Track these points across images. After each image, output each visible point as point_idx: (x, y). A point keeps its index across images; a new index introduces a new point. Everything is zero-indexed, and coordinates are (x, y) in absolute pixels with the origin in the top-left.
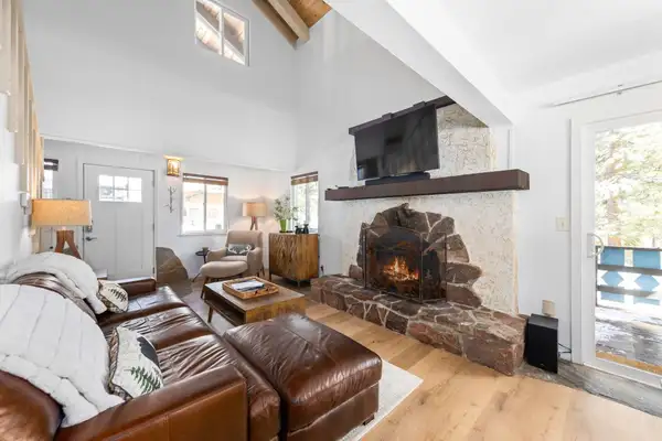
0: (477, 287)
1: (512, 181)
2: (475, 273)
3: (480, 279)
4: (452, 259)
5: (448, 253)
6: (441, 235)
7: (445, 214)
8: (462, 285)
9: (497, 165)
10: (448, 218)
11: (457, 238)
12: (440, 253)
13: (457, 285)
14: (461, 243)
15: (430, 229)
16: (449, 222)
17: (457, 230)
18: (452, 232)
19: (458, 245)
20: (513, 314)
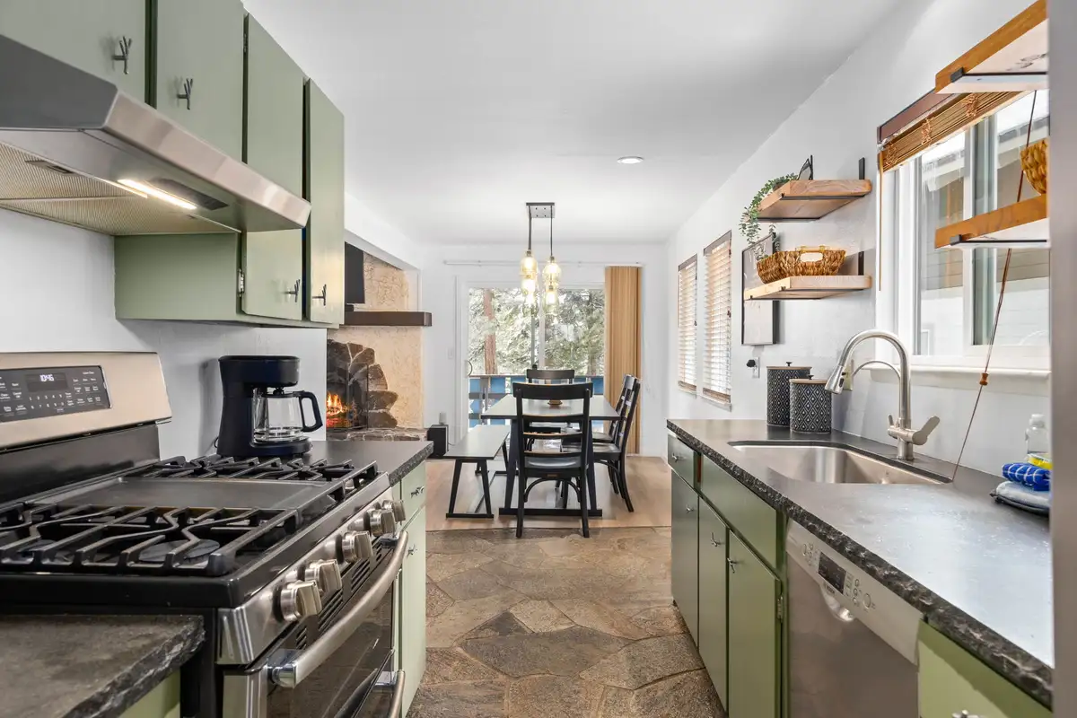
0: (393, 411)
1: (417, 319)
2: (392, 398)
3: (396, 403)
4: (373, 388)
5: (370, 382)
6: (362, 366)
7: (366, 345)
8: (381, 411)
9: (409, 306)
10: (369, 349)
11: (377, 367)
12: (362, 383)
13: (377, 411)
14: (382, 373)
15: (352, 360)
16: (370, 353)
17: (377, 361)
18: (373, 361)
19: (378, 374)
20: (420, 428)
